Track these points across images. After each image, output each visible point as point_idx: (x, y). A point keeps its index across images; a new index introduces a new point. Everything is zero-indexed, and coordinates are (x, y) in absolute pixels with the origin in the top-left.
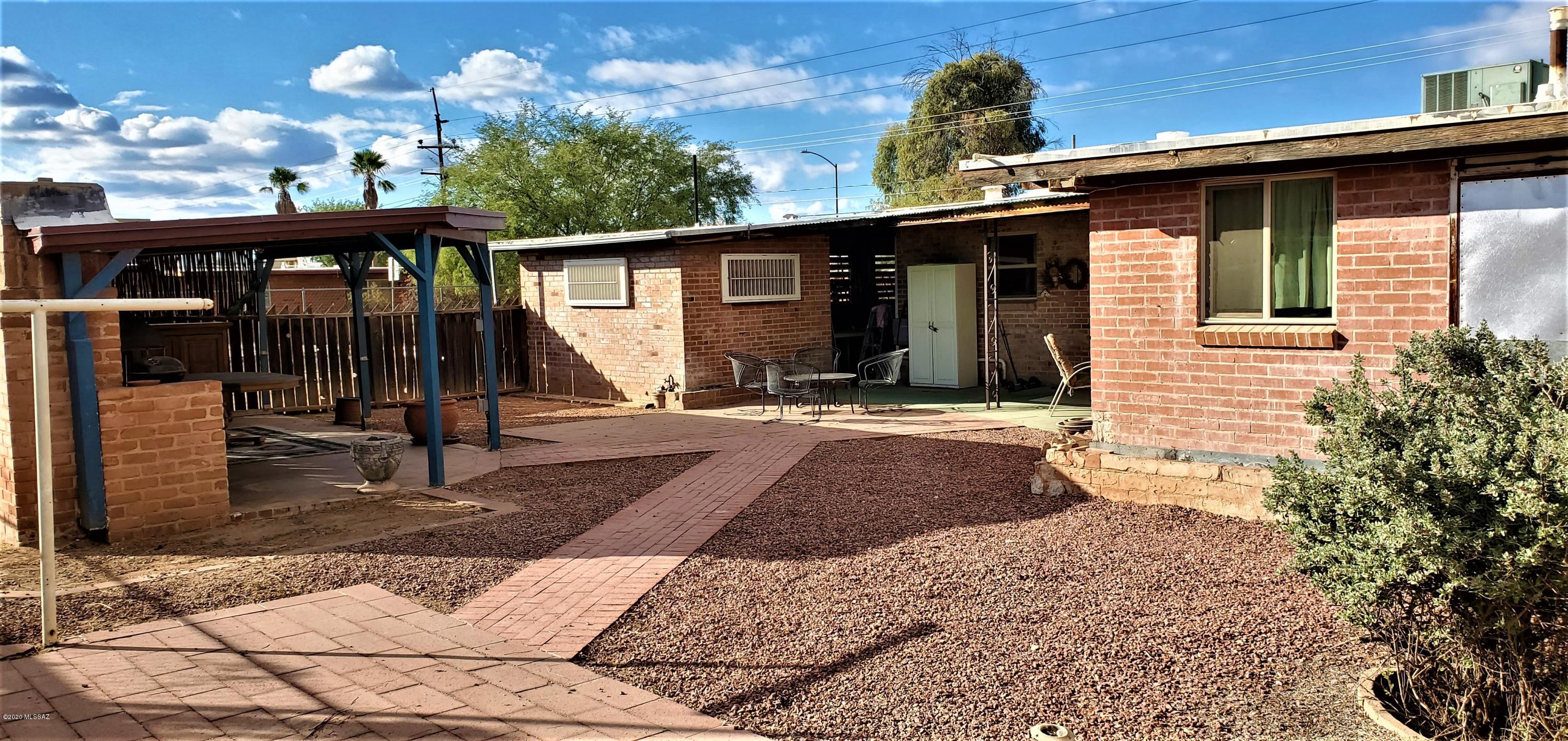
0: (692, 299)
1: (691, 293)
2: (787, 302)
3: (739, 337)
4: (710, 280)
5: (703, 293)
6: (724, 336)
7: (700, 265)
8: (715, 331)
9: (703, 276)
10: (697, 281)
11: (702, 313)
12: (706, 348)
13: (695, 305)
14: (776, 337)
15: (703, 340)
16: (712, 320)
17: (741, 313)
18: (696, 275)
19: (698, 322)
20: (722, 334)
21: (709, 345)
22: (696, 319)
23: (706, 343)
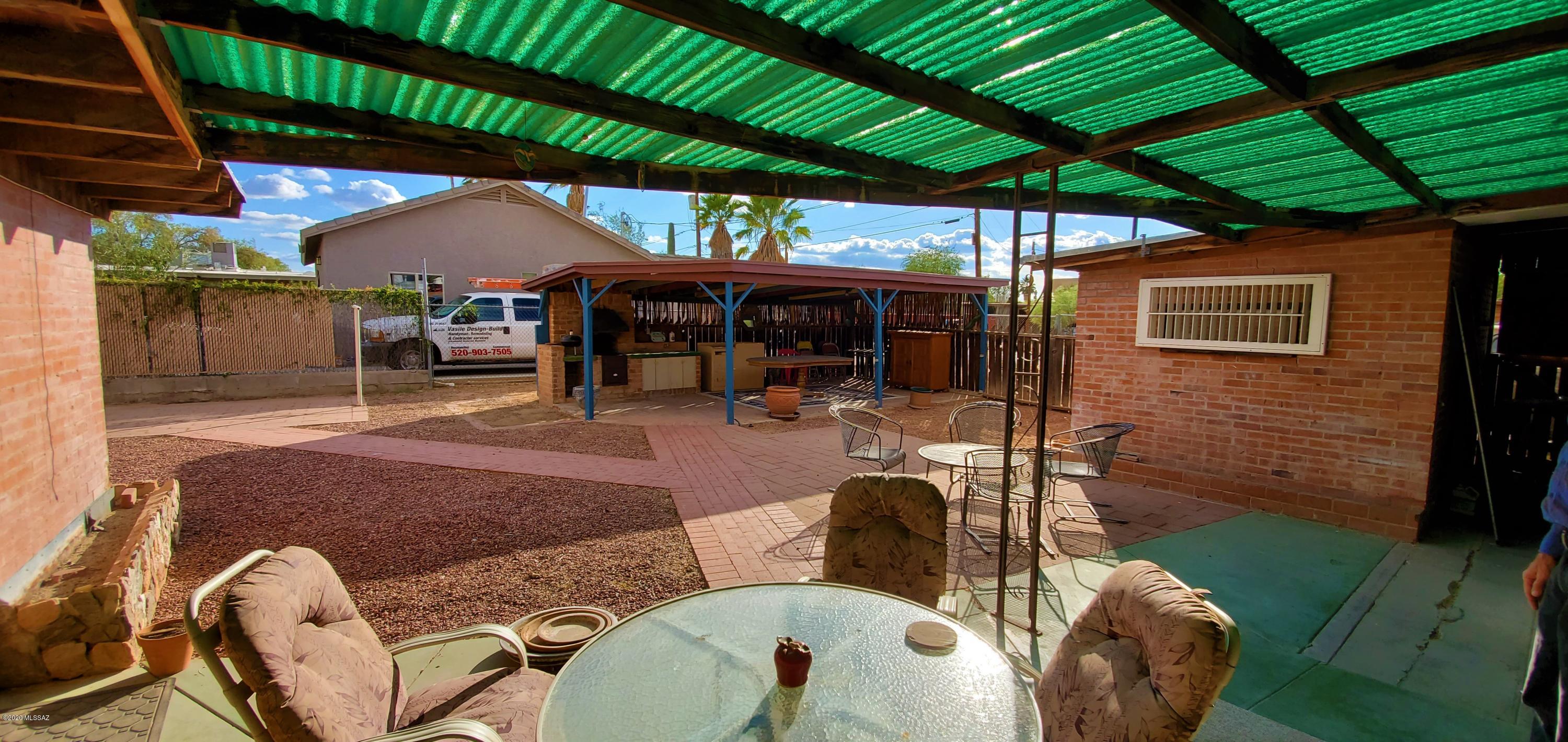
0: (1091, 337)
1: (1090, 330)
2: (1294, 356)
3: (1170, 396)
4: (1122, 316)
5: (1109, 331)
6: (1141, 391)
7: (1109, 295)
8: (1125, 382)
9: (1111, 308)
10: (1102, 316)
11: (1106, 356)
12: (1107, 402)
13: (1094, 345)
14: (1252, 410)
15: (1104, 391)
16: (1122, 367)
17: (1175, 364)
18: (1099, 308)
19: (1097, 366)
20: (1137, 388)
21: (1111, 399)
22: (1094, 363)
23: (1108, 395)
